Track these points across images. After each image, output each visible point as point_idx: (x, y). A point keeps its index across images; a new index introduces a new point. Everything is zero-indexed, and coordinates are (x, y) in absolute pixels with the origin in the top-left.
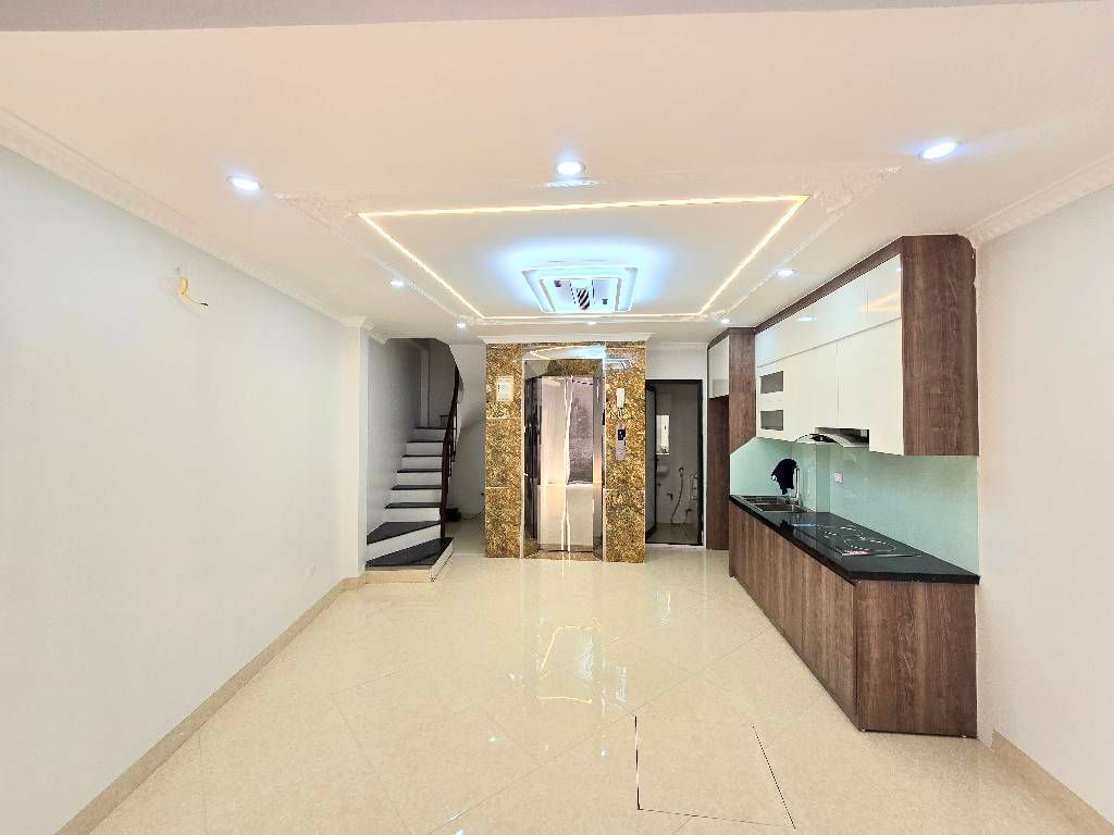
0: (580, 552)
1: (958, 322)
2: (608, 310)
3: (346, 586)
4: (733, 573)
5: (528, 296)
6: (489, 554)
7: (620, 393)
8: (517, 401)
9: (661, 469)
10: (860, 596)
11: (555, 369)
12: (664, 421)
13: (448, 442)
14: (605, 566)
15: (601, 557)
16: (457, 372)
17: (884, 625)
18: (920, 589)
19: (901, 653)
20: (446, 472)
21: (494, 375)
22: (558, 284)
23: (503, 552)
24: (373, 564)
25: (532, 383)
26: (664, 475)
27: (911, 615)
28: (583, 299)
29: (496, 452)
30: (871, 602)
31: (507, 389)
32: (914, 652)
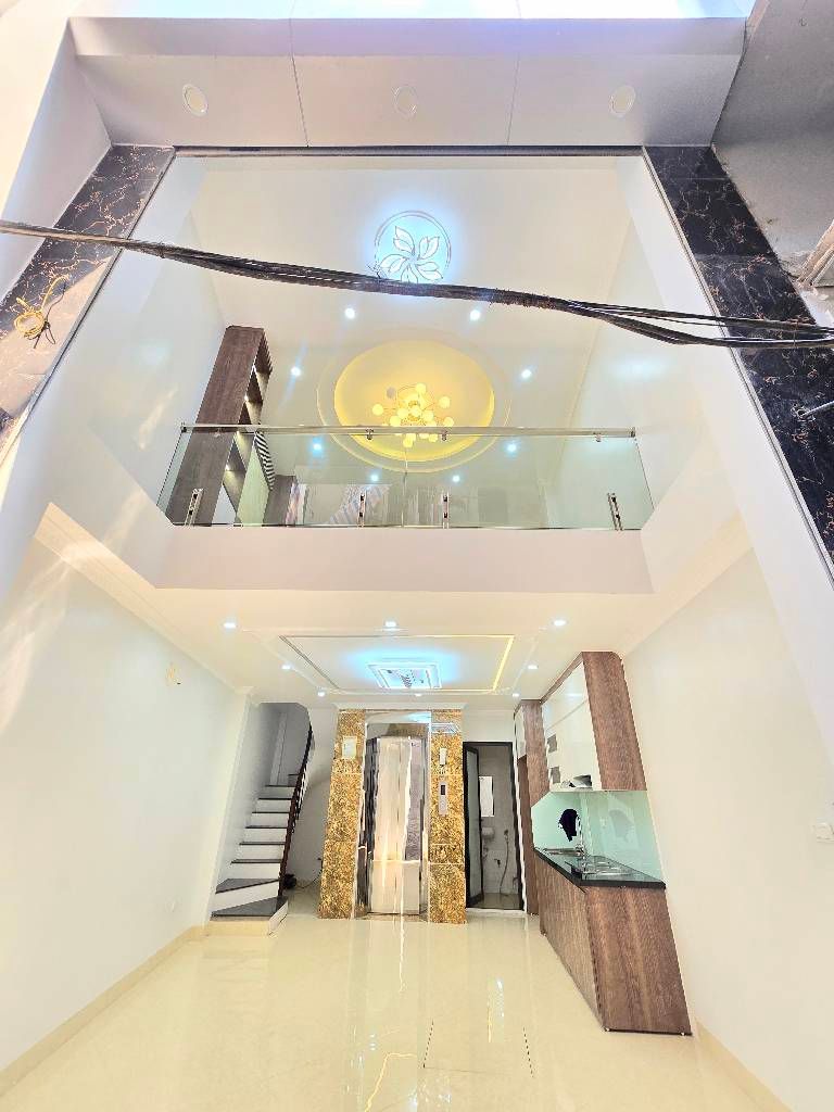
0: (409, 915)
1: (620, 703)
2: (425, 687)
3: (190, 935)
4: (544, 931)
5: (372, 677)
6: (322, 915)
7: (443, 752)
8: (358, 758)
9: (486, 831)
10: (589, 902)
11: (395, 731)
12: (486, 782)
13: (296, 797)
14: (429, 926)
15: (425, 919)
16: (310, 732)
17: (608, 926)
18: (629, 893)
19: (625, 952)
20: (290, 829)
21: (341, 733)
22: (390, 672)
23: (335, 912)
24: (217, 915)
25: (372, 742)
26: (490, 838)
27: (627, 918)
28: (406, 681)
29: (338, 806)
30: (598, 906)
31: (351, 747)
32: (632, 949)
